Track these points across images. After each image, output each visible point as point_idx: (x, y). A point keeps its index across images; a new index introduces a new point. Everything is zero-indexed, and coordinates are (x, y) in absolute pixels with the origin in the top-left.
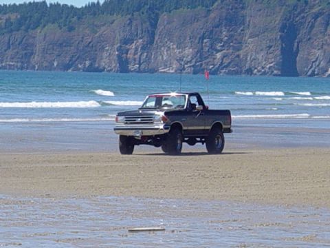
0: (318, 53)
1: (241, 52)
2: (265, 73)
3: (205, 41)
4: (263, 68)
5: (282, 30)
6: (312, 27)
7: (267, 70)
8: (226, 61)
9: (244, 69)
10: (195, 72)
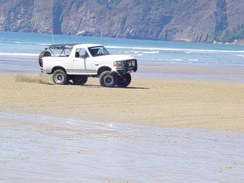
0: (73, 23)
1: (31, 20)
2: (44, 32)
3: (12, 13)
4: (43, 29)
5: (54, 9)
6: (70, 8)
7: (45, 30)
8: (23, 25)
9: (33, 30)
10: (6, 30)
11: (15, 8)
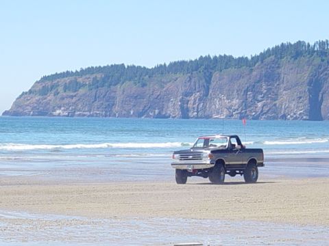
1: (277, 102)
2: (296, 118)
3: (249, 93)
4: (295, 114)
5: (310, 83)
7: (298, 116)
8: (266, 109)
9: (280, 115)
10: (241, 118)
11: (254, 86)
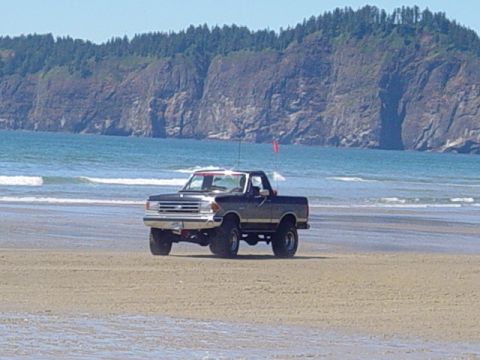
0: (432, 118)
1: (322, 114)
2: (356, 144)
3: (274, 96)
4: (354, 137)
5: (382, 84)
6: (425, 81)
7: (360, 140)
8: (304, 125)
9: (328, 138)
10: (259, 140)
11: (284, 84)
